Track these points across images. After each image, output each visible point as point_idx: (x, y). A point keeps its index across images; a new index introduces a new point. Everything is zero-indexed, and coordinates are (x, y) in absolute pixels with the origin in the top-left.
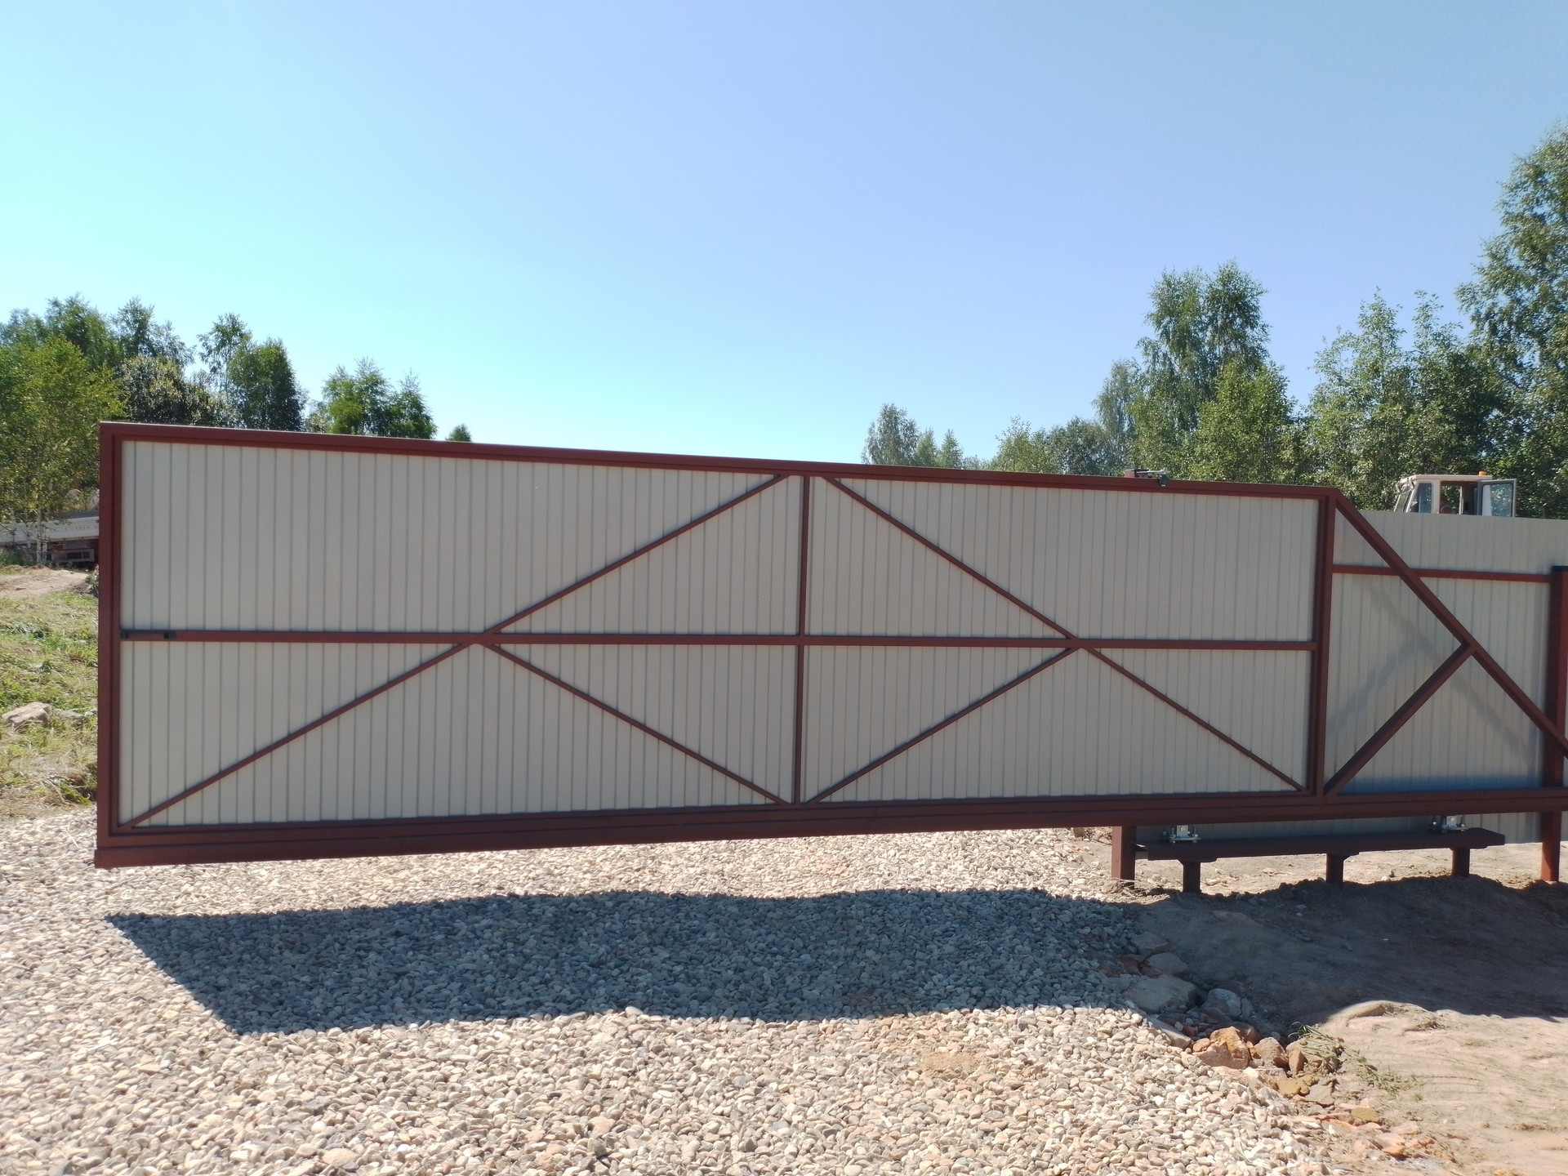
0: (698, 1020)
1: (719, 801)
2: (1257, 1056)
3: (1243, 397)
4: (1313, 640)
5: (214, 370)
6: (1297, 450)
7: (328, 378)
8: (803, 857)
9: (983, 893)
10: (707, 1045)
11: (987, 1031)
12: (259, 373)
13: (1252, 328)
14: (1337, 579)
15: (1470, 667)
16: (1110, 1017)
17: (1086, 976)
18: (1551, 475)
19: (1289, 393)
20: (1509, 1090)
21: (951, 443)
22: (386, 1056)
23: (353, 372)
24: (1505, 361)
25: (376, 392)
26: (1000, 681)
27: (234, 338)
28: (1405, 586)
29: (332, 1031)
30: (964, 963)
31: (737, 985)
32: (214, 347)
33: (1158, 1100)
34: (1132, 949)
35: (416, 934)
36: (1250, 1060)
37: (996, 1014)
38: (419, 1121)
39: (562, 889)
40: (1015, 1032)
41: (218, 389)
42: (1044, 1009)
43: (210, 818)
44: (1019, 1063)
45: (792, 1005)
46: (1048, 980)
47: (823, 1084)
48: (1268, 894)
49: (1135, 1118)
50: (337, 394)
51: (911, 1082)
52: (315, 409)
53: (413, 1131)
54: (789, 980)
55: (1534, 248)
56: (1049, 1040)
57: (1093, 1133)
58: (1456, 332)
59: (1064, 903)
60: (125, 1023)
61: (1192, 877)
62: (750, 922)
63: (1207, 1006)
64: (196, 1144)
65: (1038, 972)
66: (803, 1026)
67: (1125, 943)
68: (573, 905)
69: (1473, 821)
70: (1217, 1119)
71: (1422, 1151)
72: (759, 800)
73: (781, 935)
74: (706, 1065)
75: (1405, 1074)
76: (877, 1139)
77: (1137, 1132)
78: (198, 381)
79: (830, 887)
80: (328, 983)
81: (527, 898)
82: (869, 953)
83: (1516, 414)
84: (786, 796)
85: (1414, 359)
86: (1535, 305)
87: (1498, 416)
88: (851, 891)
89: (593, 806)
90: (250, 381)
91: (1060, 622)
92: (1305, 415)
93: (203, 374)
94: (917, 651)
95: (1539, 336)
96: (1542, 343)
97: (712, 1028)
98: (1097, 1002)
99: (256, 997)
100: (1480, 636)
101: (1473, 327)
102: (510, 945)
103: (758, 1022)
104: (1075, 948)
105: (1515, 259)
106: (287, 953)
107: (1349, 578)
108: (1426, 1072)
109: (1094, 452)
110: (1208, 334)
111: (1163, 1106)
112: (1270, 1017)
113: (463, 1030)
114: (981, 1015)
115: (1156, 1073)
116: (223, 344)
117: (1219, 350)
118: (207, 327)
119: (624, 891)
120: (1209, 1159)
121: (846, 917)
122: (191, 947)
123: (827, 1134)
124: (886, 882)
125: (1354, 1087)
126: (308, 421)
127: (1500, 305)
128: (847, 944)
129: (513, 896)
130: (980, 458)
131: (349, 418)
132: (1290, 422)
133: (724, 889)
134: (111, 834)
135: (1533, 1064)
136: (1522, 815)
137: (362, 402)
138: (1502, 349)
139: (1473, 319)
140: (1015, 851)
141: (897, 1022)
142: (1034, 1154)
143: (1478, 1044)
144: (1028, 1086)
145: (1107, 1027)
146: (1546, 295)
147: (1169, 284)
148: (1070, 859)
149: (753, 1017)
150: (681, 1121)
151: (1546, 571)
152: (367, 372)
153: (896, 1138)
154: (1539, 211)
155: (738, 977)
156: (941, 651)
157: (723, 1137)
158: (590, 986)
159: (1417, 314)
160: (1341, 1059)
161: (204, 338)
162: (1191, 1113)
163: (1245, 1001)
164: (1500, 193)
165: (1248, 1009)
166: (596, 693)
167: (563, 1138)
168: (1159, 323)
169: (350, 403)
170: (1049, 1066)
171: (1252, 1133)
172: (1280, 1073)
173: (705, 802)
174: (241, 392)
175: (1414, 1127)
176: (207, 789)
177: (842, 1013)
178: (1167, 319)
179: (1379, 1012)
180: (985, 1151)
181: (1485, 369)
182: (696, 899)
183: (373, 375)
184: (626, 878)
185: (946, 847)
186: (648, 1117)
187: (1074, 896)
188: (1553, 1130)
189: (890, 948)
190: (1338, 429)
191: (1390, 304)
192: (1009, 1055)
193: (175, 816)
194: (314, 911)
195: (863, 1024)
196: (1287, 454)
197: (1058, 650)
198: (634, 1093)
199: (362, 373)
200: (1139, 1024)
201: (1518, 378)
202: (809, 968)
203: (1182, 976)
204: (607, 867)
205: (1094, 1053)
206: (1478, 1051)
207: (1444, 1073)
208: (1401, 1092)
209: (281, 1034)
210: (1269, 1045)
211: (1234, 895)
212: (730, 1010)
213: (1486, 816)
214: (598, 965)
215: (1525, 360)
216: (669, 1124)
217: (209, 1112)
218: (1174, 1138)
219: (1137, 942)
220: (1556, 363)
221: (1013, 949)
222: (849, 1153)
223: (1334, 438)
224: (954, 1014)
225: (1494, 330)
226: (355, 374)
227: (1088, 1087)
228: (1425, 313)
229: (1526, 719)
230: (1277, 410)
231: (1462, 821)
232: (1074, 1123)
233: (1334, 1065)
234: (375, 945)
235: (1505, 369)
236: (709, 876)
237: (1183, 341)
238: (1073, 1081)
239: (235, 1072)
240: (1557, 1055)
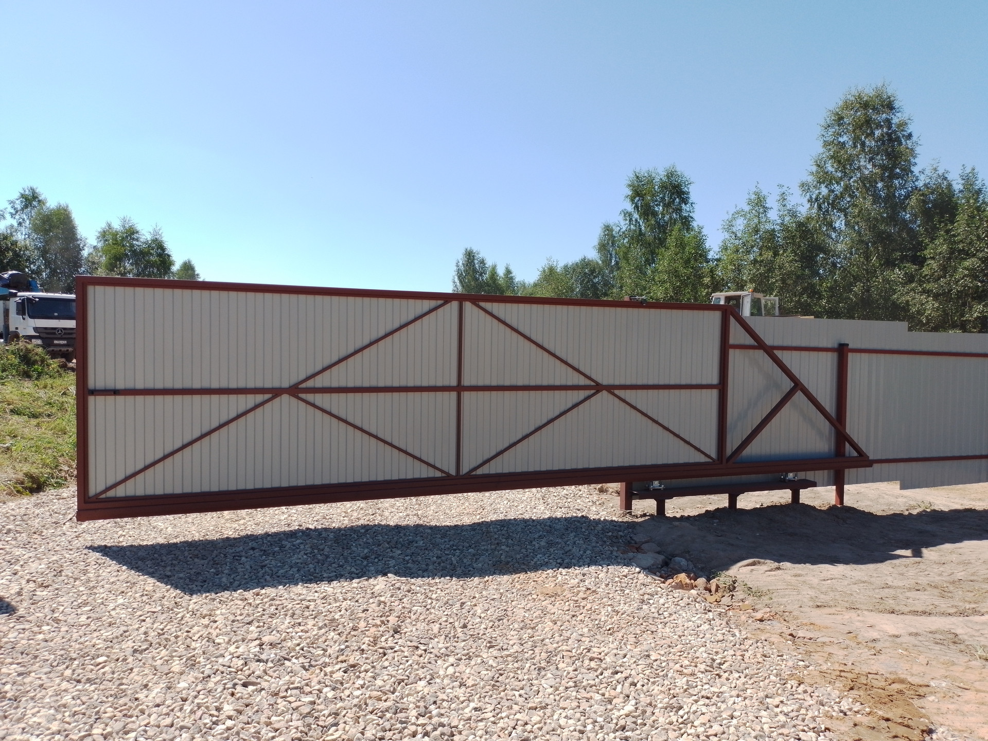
0: (424, 579)
1: (417, 476)
2: (696, 586)
3: (681, 245)
4: (720, 383)
5: (20, 224)
6: (712, 277)
7: (100, 230)
8: (458, 506)
9: (556, 519)
10: (432, 589)
11: (567, 577)
12: (52, 227)
13: (686, 204)
14: (731, 352)
15: (799, 396)
16: (625, 570)
17: (612, 553)
18: (851, 291)
19: (707, 245)
20: (812, 593)
21: (508, 272)
22: (273, 599)
23: (117, 226)
24: (826, 225)
25: (133, 239)
26: (563, 409)
27: (34, 203)
28: (766, 355)
29: (239, 591)
30: (552, 550)
31: (439, 564)
32: (19, 208)
33: (651, 602)
34: (633, 542)
35: (263, 548)
36: (693, 587)
37: (570, 570)
38: (302, 624)
39: (334, 525)
40: (581, 577)
41: (23, 237)
42: (593, 567)
43: (140, 492)
44: (584, 589)
45: (469, 571)
46: (593, 555)
47: (492, 602)
48: (699, 515)
49: (641, 608)
50: (106, 240)
51: (534, 599)
52: (91, 250)
53: (302, 628)
54: (465, 561)
55: (839, 162)
56: (597, 580)
57: (622, 614)
58: (800, 209)
59: (598, 522)
60: (127, 593)
61: (661, 508)
62: (439, 536)
63: (671, 565)
64: (195, 638)
65: (588, 552)
66: (476, 580)
67: (629, 539)
68: (342, 532)
69: (801, 475)
70: (678, 607)
71: (771, 618)
72: (438, 474)
73: (457, 541)
74: (434, 596)
75: (765, 589)
76: (523, 621)
77: (642, 614)
78: (9, 232)
79: (477, 519)
80: (226, 572)
81: (316, 530)
82: (503, 547)
83: (833, 256)
84: (453, 472)
85: (778, 225)
86: (841, 193)
87: (823, 257)
88: (488, 520)
89: (350, 480)
90: (46, 232)
91: (594, 377)
92: (716, 257)
93: (12, 226)
94: (520, 393)
95: (843, 210)
96: (846, 215)
97: (432, 581)
98: (618, 564)
99: (190, 579)
100: (804, 381)
101: (809, 205)
102: (316, 551)
103: (454, 579)
104: (605, 542)
105: (830, 167)
106: (196, 560)
107: (737, 351)
108: (774, 588)
109: (595, 277)
110: (661, 208)
111: (653, 604)
112: (702, 569)
113: (307, 587)
114: (564, 571)
115: (649, 591)
116: (26, 207)
117: (667, 218)
118: (15, 195)
119: (368, 525)
120: (676, 622)
121: (488, 532)
122: (143, 559)
123: (499, 620)
124: (506, 516)
125: (741, 597)
126: (87, 259)
127: (823, 193)
128: (491, 544)
129: (308, 529)
130: (527, 282)
131: (115, 256)
132: (707, 261)
133: (421, 522)
134: (85, 502)
135: (824, 582)
136: (826, 472)
137: (123, 246)
138: (825, 219)
139: (809, 201)
140: (569, 500)
141: (522, 576)
142: (597, 622)
143: (799, 575)
144: (590, 598)
145: (624, 573)
146: (847, 188)
147: (637, 177)
148: (598, 503)
149: (451, 577)
150: (429, 619)
151: (836, 346)
152: (127, 226)
153: (532, 620)
154: (841, 140)
155: (439, 560)
156: (532, 393)
157: (451, 623)
158: (365, 567)
159: (778, 198)
160: (736, 585)
161: (12, 202)
162: (666, 605)
163: (690, 562)
164: (819, 131)
165: (691, 566)
166: (350, 420)
167: (376, 626)
168: (632, 200)
169: (115, 246)
170: (598, 590)
171: (694, 612)
172: (707, 595)
173: (410, 476)
174: (40, 238)
175: (768, 610)
176: (137, 477)
177: (495, 573)
178: (637, 198)
179: (753, 564)
180: (574, 622)
181: (816, 230)
182: (407, 527)
183: (131, 227)
184: (367, 519)
185: (533, 499)
186: (413, 617)
187: (602, 519)
188: (830, 607)
189: (513, 545)
190: (735, 265)
191: (764, 193)
192: (579, 587)
193: (120, 492)
194: (200, 541)
195: (506, 577)
196: (707, 280)
197: (593, 392)
198: (404, 607)
199: (124, 226)
200: (639, 572)
201: (834, 235)
202: (474, 555)
203: (659, 553)
204: (355, 514)
205: (619, 584)
206: (799, 578)
207: (782, 587)
208: (763, 597)
209: (213, 594)
210: (701, 581)
211: (682, 516)
212: (439, 574)
213: (808, 473)
214: (366, 558)
215: (837, 225)
216: (424, 619)
217: (194, 626)
218: (659, 614)
219: (635, 538)
220: (854, 227)
221: (575, 543)
222: (511, 627)
223: (732, 270)
224: (550, 571)
225: (820, 208)
226: (118, 227)
227: (618, 597)
228: (783, 198)
229: (827, 423)
230: (700, 253)
231: (796, 475)
232: (614, 611)
233: (732, 588)
234: (243, 554)
235: (826, 230)
236: (411, 517)
237: (647, 212)
238: (611, 596)
239: (198, 610)
240: (835, 579)
